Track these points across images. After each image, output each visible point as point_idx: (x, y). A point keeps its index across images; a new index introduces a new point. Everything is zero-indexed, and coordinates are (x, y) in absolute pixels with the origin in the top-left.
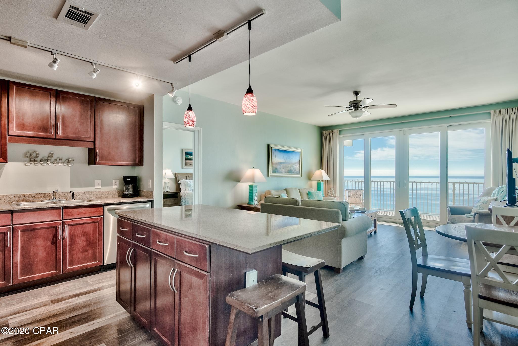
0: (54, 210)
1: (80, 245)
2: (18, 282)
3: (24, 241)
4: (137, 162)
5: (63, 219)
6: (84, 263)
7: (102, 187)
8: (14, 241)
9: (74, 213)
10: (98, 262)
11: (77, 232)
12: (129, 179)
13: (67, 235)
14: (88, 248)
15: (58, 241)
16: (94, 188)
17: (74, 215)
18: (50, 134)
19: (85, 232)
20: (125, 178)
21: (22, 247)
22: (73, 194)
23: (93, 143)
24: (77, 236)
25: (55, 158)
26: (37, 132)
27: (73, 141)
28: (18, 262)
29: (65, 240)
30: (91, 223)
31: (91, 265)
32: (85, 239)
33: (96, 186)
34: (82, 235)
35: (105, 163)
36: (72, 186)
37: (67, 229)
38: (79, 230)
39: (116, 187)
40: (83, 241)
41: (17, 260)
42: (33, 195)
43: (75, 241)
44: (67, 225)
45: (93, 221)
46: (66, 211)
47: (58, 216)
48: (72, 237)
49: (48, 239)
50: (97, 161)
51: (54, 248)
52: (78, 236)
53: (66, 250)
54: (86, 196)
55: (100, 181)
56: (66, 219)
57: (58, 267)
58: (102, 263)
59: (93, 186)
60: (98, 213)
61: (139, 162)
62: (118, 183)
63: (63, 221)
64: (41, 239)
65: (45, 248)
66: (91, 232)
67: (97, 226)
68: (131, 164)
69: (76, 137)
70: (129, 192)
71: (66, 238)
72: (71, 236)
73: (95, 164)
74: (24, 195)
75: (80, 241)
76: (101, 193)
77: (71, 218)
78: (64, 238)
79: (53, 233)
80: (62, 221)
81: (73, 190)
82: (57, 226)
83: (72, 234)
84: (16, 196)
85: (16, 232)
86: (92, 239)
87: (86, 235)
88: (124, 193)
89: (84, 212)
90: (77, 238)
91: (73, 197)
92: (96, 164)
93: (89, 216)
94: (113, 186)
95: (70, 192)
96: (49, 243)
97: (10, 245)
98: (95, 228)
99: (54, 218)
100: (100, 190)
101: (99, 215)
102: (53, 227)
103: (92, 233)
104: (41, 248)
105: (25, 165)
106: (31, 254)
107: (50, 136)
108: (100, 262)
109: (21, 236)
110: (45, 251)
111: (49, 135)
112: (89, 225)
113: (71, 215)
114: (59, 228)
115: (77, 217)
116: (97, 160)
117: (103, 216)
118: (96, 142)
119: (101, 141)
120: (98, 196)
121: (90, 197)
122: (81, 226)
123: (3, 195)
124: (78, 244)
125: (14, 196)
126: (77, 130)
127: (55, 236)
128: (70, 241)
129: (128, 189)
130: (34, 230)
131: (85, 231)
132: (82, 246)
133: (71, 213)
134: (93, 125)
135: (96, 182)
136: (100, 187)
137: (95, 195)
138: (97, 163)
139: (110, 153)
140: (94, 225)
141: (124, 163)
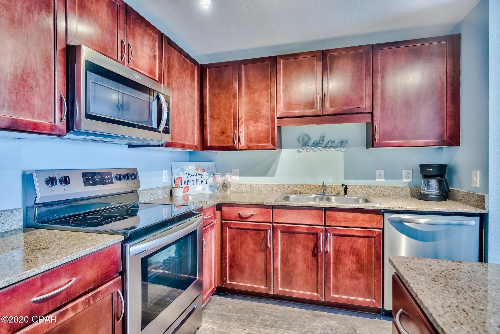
0: (314, 211)
1: (348, 267)
2: (279, 293)
3: (284, 244)
4: (446, 138)
5: (325, 225)
6: (353, 296)
7: (386, 180)
8: (274, 242)
9: (339, 219)
10: (373, 300)
11: (343, 247)
12: (431, 170)
13: (330, 248)
14: (358, 275)
15: (319, 254)
16: (374, 180)
17: (340, 221)
18: (316, 110)
19: (354, 249)
20: (423, 167)
21: (282, 251)
22: (346, 188)
23: (370, 114)
24: (344, 252)
25: (327, 142)
26: (303, 109)
27: (344, 116)
28: (278, 268)
29: (328, 255)
30: (363, 237)
31: (364, 302)
32: (355, 260)
33: (377, 179)
34: (350, 253)
35: (389, 143)
36: (346, 177)
37: (330, 240)
38: (346, 244)
39: (408, 182)
40: (352, 261)
41: (277, 265)
42: (305, 186)
43: (341, 259)
44: (330, 233)
45: (366, 234)
46: (330, 214)
47: (319, 219)
48: (337, 252)
49: (308, 248)
50: (376, 141)
51: (315, 263)
52: (346, 253)
53: (330, 270)
54: (363, 191)
55: (382, 172)
56: (329, 225)
57: (319, 290)
58: (380, 305)
59: (374, 178)
60: (375, 223)
61: (450, 138)
62: (411, 175)
63: (326, 227)
64: (300, 246)
65: (305, 260)
66: (363, 251)
67: (373, 243)
68: (434, 143)
69: (347, 109)
70: (429, 192)
71: (329, 252)
72: (336, 250)
73: (373, 147)
74: (297, 186)
75: (348, 261)
76: (384, 188)
77: (335, 225)
78: (326, 252)
79: (313, 241)
80: (324, 227)
81: (347, 182)
82: (318, 233)
83: (336, 248)
84: (290, 186)
85: (276, 233)
86: (365, 263)
87: (357, 255)
88: (422, 191)
89: (353, 219)
90: (344, 255)
91: (346, 193)
92: (375, 145)
93: (360, 226)
94: (403, 179)
95: (343, 185)
96: (309, 254)
97: (271, 246)
98: (370, 246)
99: (315, 221)
100: (383, 184)
101: (376, 227)
102: (314, 234)
103: (364, 253)
104: (300, 258)
105: (298, 151)
106: (291, 263)
107: (317, 112)
108: (378, 303)
109: (281, 238)
110: (305, 264)
111: (315, 112)
112: (360, 240)
113: (335, 221)
114: (320, 236)
115: (343, 225)
116: (375, 139)
117: (383, 229)
118: (375, 112)
119: (382, 109)
120: (381, 193)
121: (369, 193)
122: (349, 238)
123: (279, 185)
124: (345, 264)
125: (288, 186)
126: (349, 99)
127: (316, 246)
128: (334, 257)
129: (428, 185)
130: (294, 233)
131: (354, 247)
132: (351, 270)
133: (336, 217)
134: (370, 88)
135: (378, 172)
136: (383, 180)
137: (375, 192)
138: (377, 144)
139: (396, 127)
140: (368, 240)
141: (421, 142)
